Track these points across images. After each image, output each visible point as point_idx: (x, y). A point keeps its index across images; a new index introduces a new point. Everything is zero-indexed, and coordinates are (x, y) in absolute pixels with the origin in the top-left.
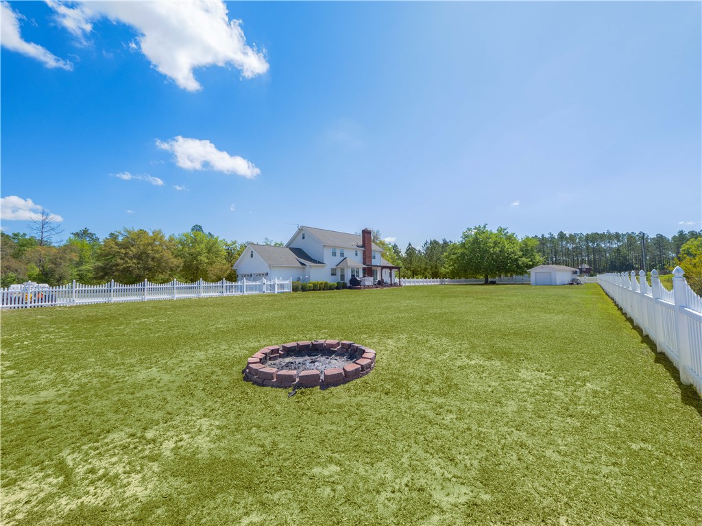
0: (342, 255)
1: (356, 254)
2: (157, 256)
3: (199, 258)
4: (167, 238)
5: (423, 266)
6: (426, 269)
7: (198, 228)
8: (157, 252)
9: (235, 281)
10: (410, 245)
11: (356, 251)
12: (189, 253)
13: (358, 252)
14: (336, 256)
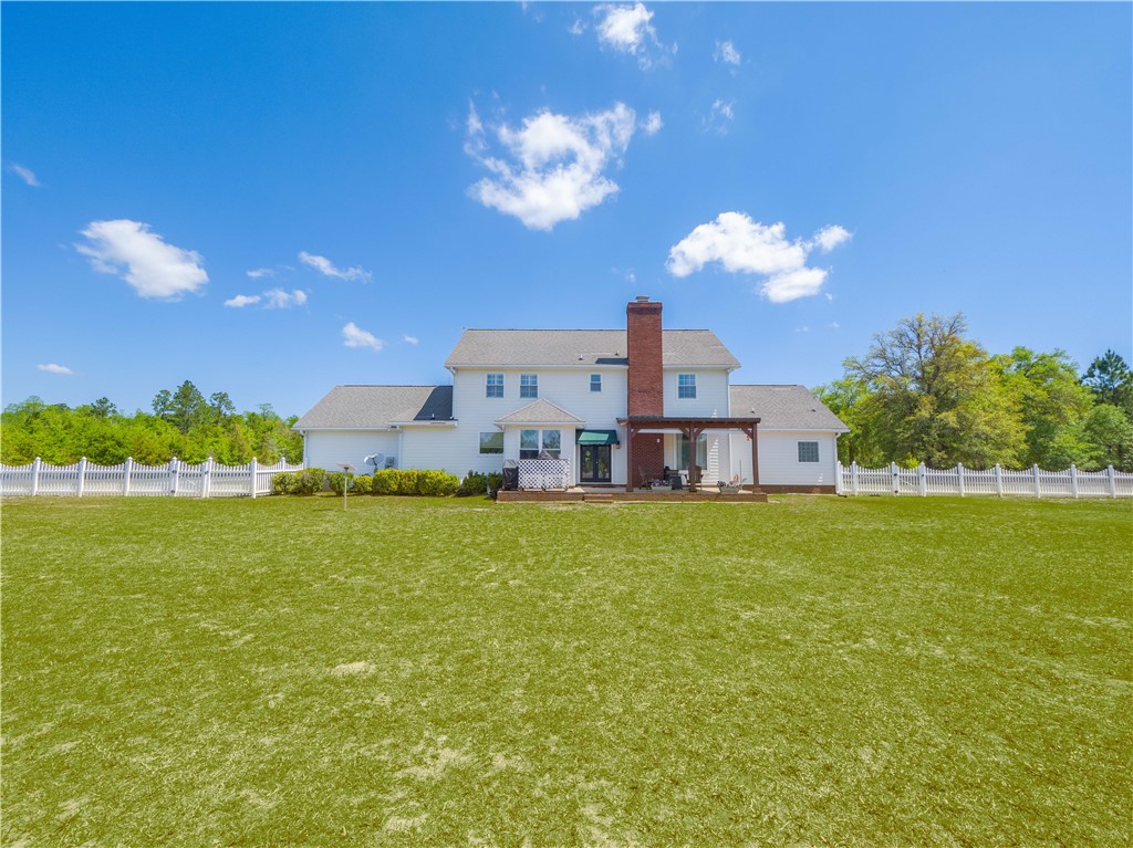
0: (530, 391)
1: (596, 387)
11: (596, 378)
13: (602, 380)
14: (502, 395)
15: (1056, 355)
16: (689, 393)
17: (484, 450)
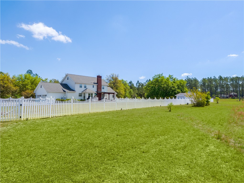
0: (85, 87)
1: (93, 87)
2: (6, 85)
3: (27, 87)
4: (11, 77)
7: (30, 72)
8: (6, 84)
9: (35, 98)
11: (93, 86)
12: (22, 84)
13: (94, 86)
14: (82, 87)
15: (127, 81)
16: (103, 88)
17: (79, 96)
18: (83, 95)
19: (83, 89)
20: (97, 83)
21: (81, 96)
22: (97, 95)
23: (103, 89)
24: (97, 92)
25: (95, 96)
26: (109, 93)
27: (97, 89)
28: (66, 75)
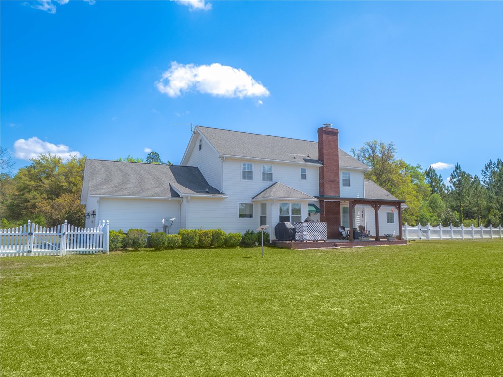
0: (268, 176)
1: (303, 176)
5: (484, 203)
6: (489, 209)
10: (458, 168)
11: (303, 171)
13: (307, 173)
14: (251, 178)
15: (417, 168)
16: (347, 183)
17: (241, 216)
18: (257, 214)
19: (258, 183)
20: (321, 160)
21: (251, 216)
22: (318, 210)
23: (344, 185)
24: (321, 196)
25: (312, 218)
26: (376, 204)
27: (322, 185)
28: (194, 133)
